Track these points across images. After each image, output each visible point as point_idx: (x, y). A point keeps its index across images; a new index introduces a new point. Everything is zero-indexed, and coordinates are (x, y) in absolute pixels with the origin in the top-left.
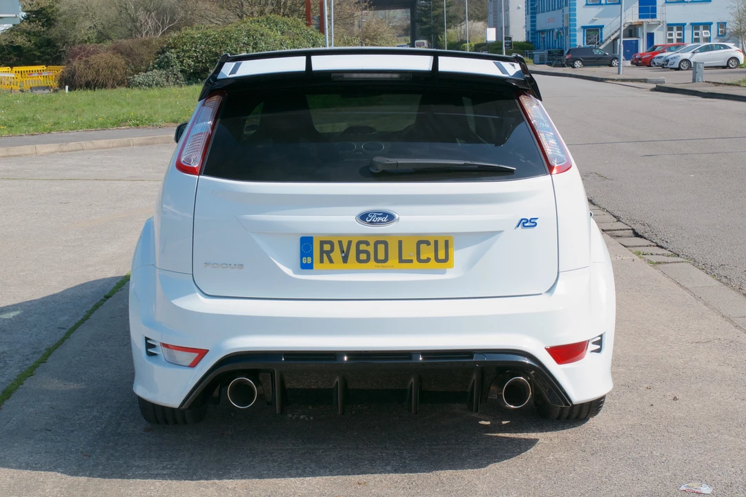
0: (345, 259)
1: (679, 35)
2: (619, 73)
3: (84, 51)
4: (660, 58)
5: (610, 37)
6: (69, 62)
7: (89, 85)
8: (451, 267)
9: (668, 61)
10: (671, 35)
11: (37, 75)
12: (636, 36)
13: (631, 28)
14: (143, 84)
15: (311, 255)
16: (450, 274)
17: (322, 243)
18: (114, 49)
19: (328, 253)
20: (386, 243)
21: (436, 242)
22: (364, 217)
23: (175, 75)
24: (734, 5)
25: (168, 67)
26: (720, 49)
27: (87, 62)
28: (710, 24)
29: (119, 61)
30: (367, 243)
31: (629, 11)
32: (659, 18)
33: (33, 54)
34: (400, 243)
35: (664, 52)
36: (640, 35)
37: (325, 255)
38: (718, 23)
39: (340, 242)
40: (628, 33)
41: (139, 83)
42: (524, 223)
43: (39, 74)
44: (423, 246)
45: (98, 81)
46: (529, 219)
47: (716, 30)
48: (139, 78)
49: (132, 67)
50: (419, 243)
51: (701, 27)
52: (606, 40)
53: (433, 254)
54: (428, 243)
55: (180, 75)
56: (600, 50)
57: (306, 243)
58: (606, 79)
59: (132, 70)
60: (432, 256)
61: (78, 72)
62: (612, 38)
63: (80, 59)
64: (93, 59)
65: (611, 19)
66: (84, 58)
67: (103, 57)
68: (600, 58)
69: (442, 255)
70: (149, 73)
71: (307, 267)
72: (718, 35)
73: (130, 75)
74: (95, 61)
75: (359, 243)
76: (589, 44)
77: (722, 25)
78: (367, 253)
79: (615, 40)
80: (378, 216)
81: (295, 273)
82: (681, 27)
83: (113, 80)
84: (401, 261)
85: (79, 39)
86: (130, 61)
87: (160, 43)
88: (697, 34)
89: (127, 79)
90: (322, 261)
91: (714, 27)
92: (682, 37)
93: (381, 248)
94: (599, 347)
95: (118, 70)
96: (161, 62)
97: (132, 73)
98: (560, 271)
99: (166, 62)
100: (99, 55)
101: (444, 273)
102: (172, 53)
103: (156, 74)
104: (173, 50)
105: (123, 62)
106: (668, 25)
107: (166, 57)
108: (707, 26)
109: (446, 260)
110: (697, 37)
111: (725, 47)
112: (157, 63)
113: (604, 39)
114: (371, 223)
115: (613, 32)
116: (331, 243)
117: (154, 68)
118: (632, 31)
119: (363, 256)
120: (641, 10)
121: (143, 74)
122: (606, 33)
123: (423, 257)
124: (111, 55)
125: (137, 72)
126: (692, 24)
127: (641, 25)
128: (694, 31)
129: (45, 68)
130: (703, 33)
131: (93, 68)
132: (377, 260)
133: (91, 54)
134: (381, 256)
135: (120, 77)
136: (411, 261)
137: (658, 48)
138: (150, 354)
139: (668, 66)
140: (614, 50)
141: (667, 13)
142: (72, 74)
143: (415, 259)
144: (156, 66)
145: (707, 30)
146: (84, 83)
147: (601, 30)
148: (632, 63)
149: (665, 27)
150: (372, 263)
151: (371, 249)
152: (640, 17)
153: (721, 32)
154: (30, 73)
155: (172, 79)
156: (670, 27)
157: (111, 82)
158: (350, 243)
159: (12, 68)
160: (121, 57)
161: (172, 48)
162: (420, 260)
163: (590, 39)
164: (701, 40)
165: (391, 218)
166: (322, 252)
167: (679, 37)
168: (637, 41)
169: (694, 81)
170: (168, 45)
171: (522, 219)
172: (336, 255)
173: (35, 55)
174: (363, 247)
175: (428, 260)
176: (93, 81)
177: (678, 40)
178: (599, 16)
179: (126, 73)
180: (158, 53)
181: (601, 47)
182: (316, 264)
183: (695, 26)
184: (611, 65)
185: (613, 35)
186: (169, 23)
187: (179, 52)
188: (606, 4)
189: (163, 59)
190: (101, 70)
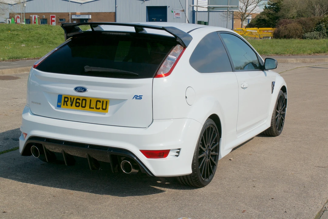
0: (72, 105)
3: (285, 22)
6: (278, 27)
7: (285, 37)
8: (107, 112)
11: (266, 32)
14: (308, 37)
15: (61, 102)
16: (107, 115)
17: (65, 98)
18: (298, 22)
20: (85, 100)
21: (103, 101)
22: (76, 89)
23: (323, 34)
25: (321, 30)
27: (286, 27)
29: (300, 27)
30: (79, 99)
33: (270, 23)
34: (91, 100)
37: (65, 102)
39: (71, 98)
41: (307, 37)
42: (136, 97)
43: (267, 31)
44: (98, 103)
45: (289, 35)
46: (138, 96)
48: (307, 35)
49: (305, 30)
50: (97, 101)
54: (100, 101)
55: (326, 34)
57: (60, 97)
59: (305, 31)
60: (101, 107)
61: (281, 31)
63: (283, 25)
64: (289, 26)
66: (285, 25)
67: (293, 25)
69: (104, 107)
70: (312, 33)
71: (59, 106)
73: (304, 33)
74: (289, 27)
75: (77, 99)
78: (79, 103)
80: (80, 89)
81: (55, 108)
83: (296, 35)
84: (90, 108)
85: (289, 17)
86: (304, 27)
87: (318, 20)
89: (302, 35)
90: (64, 105)
93: (84, 101)
94: (178, 154)
95: (299, 31)
96: (318, 28)
97: (304, 32)
98: (153, 119)
99: (320, 28)
100: (291, 24)
101: (105, 114)
102: (323, 24)
103: (315, 33)
104: (324, 23)
105: (301, 28)
107: (320, 26)
109: (105, 109)
112: (316, 29)
114: (78, 91)
116: (68, 98)
117: (314, 30)
121: (309, 33)
123: (98, 107)
124: (297, 24)
125: (307, 32)
129: (272, 29)
131: (288, 30)
132: (82, 107)
133: (288, 24)
134: (84, 105)
135: (299, 34)
136: (93, 108)
142: (279, 31)
143: (95, 107)
144: (315, 30)
146: (283, 36)
150: (80, 107)
151: (80, 102)
154: (264, 31)
155: (322, 36)
157: (295, 36)
158: (74, 98)
159: (258, 28)
160: (300, 25)
161: (323, 22)
162: (97, 108)
165: (84, 90)
166: (65, 101)
170: (322, 20)
171: (135, 96)
172: (69, 103)
173: (271, 24)
174: (78, 101)
175: (99, 109)
176: (287, 35)
179: (302, 32)
180: (317, 24)
182: (62, 106)
186: (326, 12)
187: (326, 24)
189: (319, 27)
190: (291, 31)
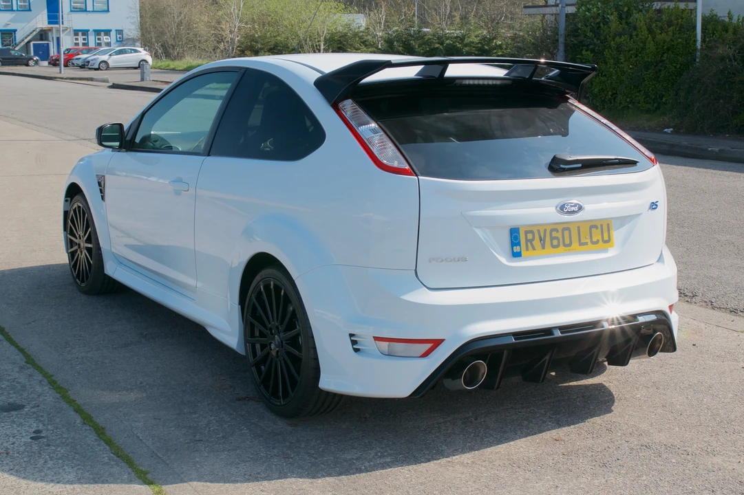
0: (543, 247)
1: (84, 39)
2: (60, 72)
4: (77, 59)
5: (23, 40)
8: (613, 247)
9: (89, 62)
10: (77, 39)
12: (47, 39)
13: (43, 33)
15: (519, 244)
16: (611, 253)
17: (526, 232)
19: (531, 241)
20: (568, 229)
21: (602, 226)
22: (561, 208)
24: (133, 15)
26: (131, 53)
28: (110, 31)
30: (557, 231)
31: (39, 18)
32: (66, 25)
34: (579, 228)
35: (79, 54)
36: (50, 39)
37: (529, 243)
38: (116, 30)
39: (539, 231)
40: (39, 37)
42: (652, 206)
44: (593, 230)
46: (654, 202)
47: (115, 37)
50: (591, 227)
51: (102, 33)
52: (20, 43)
53: (600, 236)
54: (596, 227)
56: (16, 52)
57: (514, 233)
58: (56, 78)
60: (600, 238)
62: (26, 41)
65: (23, 25)
68: (17, 59)
69: (606, 238)
71: (516, 255)
72: (117, 41)
75: (552, 230)
76: (5, 46)
77: (120, 32)
78: (557, 238)
79: (29, 42)
80: (572, 206)
81: (508, 261)
82: (85, 33)
84: (581, 244)
88: (99, 39)
90: (527, 250)
91: (113, 34)
92: (86, 42)
93: (566, 233)
101: (608, 251)
106: (75, 30)
108: (107, 32)
109: (609, 240)
110: (99, 42)
111: (136, 51)
113: (17, 42)
115: (25, 35)
116: (532, 232)
118: (43, 35)
119: (555, 242)
120: (49, 17)
122: (19, 36)
123: (594, 239)
126: (95, 31)
127: (51, 30)
128: (97, 37)
130: (105, 39)
132: (565, 245)
134: (567, 242)
136: (587, 243)
137: (72, 51)
138: (356, 350)
139: (89, 66)
140: (28, 52)
141: (72, 20)
143: (589, 241)
145: (107, 35)
147: (15, 34)
148: (49, 63)
149: (72, 33)
150: (562, 248)
151: (559, 235)
152: (49, 23)
153: (120, 38)
156: (76, 33)
158: (545, 230)
162: (593, 243)
163: (5, 41)
164: (103, 45)
165: (580, 207)
166: (527, 241)
167: (84, 42)
168: (48, 44)
169: (142, 79)
171: (651, 203)
172: (537, 242)
174: (554, 234)
175: (597, 242)
177: (84, 44)
178: (11, 20)
181: (17, 49)
182: (524, 252)
183: (98, 32)
184: (27, 65)
185: (26, 38)
188: (18, 10)
